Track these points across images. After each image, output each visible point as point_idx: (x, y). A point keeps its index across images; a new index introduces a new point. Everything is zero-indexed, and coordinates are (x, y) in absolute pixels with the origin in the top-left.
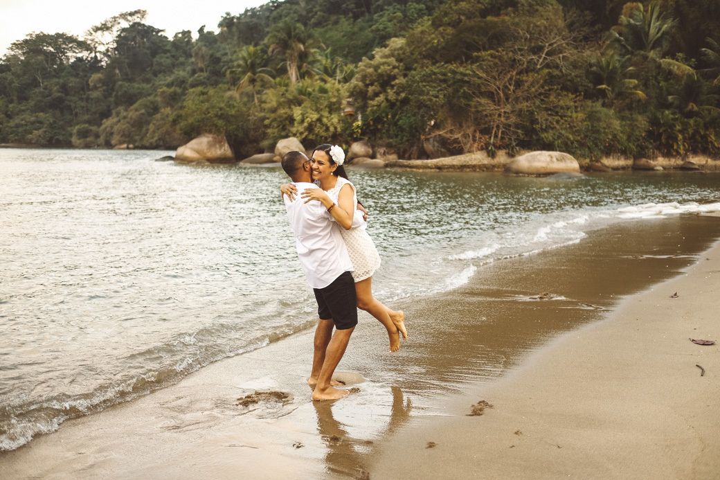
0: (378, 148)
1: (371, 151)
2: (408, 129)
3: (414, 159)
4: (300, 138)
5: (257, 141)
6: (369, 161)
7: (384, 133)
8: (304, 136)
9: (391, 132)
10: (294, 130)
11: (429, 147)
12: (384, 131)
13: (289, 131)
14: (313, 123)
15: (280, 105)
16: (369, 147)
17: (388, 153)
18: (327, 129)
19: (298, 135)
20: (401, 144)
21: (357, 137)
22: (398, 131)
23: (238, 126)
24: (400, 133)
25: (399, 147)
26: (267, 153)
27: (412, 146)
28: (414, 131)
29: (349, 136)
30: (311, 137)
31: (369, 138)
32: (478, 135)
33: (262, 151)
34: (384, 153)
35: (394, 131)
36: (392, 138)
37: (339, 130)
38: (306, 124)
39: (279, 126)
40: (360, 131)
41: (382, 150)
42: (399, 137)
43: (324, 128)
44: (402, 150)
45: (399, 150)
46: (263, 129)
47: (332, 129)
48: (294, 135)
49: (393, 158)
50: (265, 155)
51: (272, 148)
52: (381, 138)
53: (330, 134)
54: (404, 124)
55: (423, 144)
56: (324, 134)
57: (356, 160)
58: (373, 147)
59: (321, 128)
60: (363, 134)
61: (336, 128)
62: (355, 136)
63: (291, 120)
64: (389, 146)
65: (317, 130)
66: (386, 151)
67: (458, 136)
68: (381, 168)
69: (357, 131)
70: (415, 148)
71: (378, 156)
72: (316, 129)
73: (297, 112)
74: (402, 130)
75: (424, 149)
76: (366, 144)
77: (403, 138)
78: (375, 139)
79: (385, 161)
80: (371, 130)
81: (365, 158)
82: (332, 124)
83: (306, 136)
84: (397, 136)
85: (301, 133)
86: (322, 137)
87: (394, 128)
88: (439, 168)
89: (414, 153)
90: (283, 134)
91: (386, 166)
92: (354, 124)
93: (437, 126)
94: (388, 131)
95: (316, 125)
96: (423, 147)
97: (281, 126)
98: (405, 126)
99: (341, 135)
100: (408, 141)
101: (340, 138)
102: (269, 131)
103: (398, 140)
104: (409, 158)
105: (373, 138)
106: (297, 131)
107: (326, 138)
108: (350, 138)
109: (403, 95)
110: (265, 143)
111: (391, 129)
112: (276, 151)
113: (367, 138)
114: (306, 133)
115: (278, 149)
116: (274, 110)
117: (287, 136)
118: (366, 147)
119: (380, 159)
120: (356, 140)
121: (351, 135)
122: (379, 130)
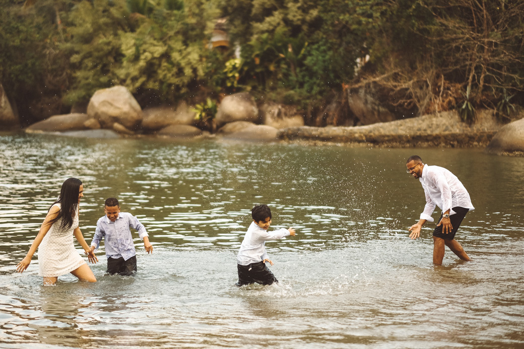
0: (269, 104)
1: (255, 110)
2: (321, 72)
3: (332, 124)
4: (131, 88)
5: (57, 91)
6: (252, 127)
7: (280, 80)
8: (138, 84)
9: (293, 78)
10: (122, 73)
11: (357, 104)
12: (280, 76)
13: (114, 74)
14: (156, 62)
15: (98, 29)
16: (252, 104)
17: (286, 115)
18: (180, 71)
19: (128, 81)
20: (308, 98)
21: (232, 87)
22: (304, 76)
23: (26, 65)
24: (307, 79)
25: (306, 104)
26: (74, 112)
27: (328, 102)
28: (332, 75)
29: (217, 84)
30: (151, 85)
31: (254, 88)
32: (442, 82)
33: (66, 110)
34: (279, 115)
35: (297, 76)
36: (293, 88)
37: (201, 73)
38: (142, 63)
39: (95, 66)
40: (237, 75)
41: (275, 109)
42: (306, 86)
43: (175, 70)
44: (310, 108)
45: (305, 108)
46: (69, 71)
47: (188, 71)
48: (122, 82)
49: (294, 122)
50: (72, 117)
51: (83, 105)
52: (273, 89)
53: (186, 80)
54: (315, 64)
55: (347, 98)
56: (175, 80)
57: (229, 126)
58: (259, 103)
59: (169, 70)
60: (242, 81)
61: (195, 70)
62: (229, 84)
63: (117, 55)
64: (288, 102)
65: (161, 74)
66: (283, 110)
67: (407, 84)
68: (271, 140)
69: (234, 77)
70: (334, 105)
71: (269, 119)
72: (159, 71)
73: (127, 43)
74: (311, 74)
75: (349, 107)
76: (247, 99)
77: (312, 89)
78: (264, 89)
79: (278, 128)
80: (257, 74)
81: (246, 124)
82: (189, 63)
83: (143, 84)
84: (301, 85)
85: (134, 79)
86: (170, 85)
87: (298, 70)
88: (374, 141)
89: (331, 114)
90: (104, 79)
91: (281, 136)
92: (228, 64)
93: (369, 68)
94: (286, 75)
95: (160, 65)
96: (347, 102)
97: (99, 67)
98: (315, 68)
99: (204, 82)
100: (321, 93)
101: (203, 88)
102: (79, 74)
103: (304, 91)
104: (324, 124)
105: (260, 88)
106: (128, 75)
107: (178, 88)
108: (219, 88)
109: (314, 13)
110: (72, 96)
111: (292, 73)
112: (90, 111)
113: (249, 88)
114: (142, 79)
115: (93, 106)
116: (87, 39)
117: (109, 85)
118: (248, 104)
119: (271, 125)
120: (230, 91)
121: (222, 82)
122: (269, 73)
